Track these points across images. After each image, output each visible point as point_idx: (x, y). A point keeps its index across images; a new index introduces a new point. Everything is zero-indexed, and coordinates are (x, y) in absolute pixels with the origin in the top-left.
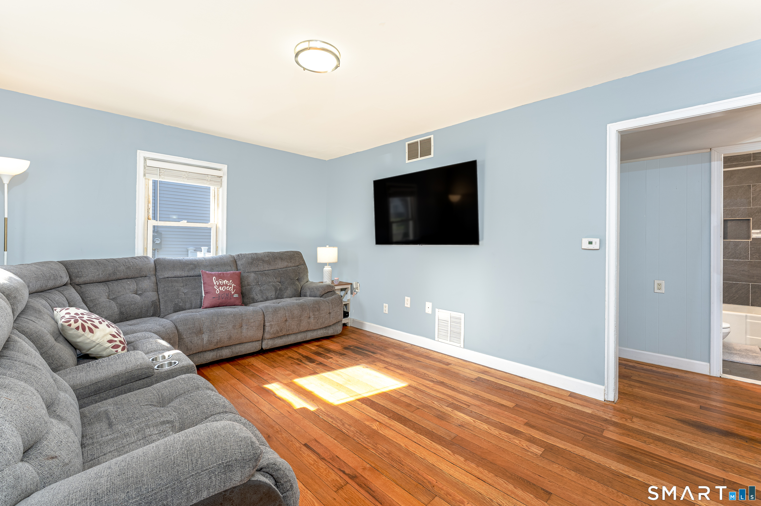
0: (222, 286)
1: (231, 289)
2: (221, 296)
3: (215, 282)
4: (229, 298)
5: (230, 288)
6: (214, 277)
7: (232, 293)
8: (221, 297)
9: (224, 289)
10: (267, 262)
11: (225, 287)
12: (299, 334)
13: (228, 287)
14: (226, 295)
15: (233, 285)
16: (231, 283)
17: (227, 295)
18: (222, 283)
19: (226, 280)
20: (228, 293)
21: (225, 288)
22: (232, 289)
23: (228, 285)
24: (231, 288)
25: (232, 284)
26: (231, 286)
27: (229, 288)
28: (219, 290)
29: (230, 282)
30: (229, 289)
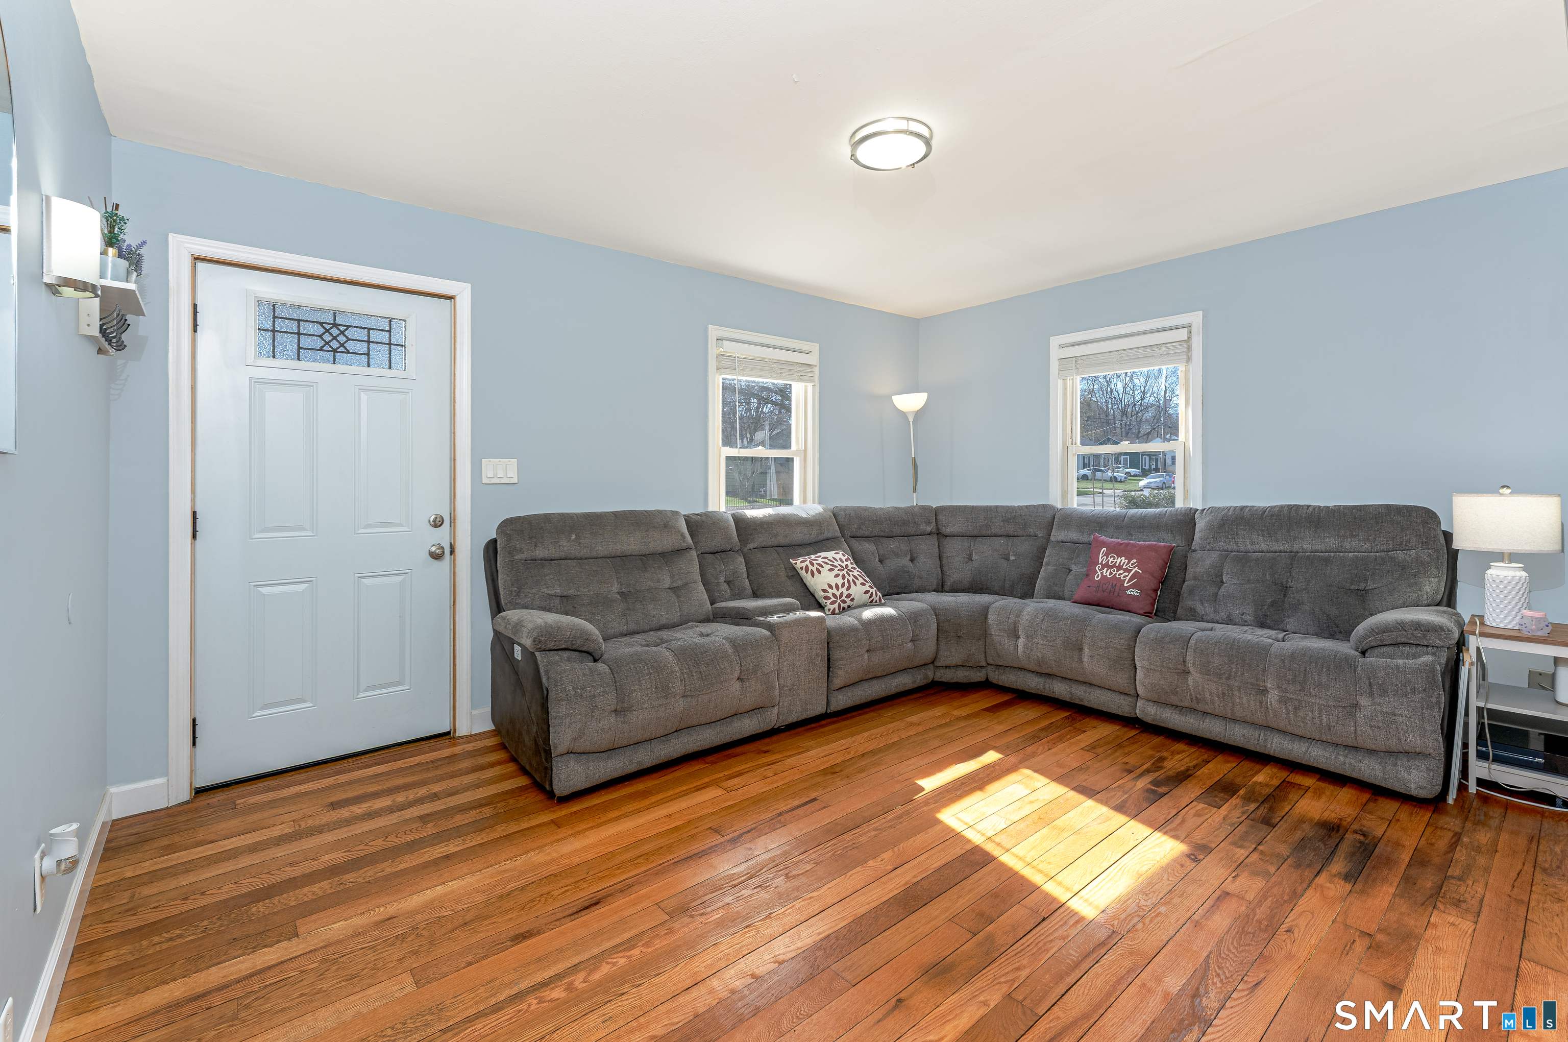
0: (1109, 567)
1: (1126, 578)
2: (1101, 586)
3: (1102, 557)
4: (1116, 594)
5: (1124, 575)
6: (1105, 549)
7: (1126, 585)
8: (1101, 589)
9: (1111, 573)
10: (1263, 531)
11: (1114, 571)
12: (1240, 724)
13: (1122, 571)
14: (1110, 587)
15: (1136, 569)
16: (1132, 564)
17: (1114, 586)
18: (1112, 562)
19: (1123, 558)
20: (1116, 583)
21: (1115, 573)
22: (1128, 578)
23: (1124, 567)
24: (1127, 574)
25: (1134, 567)
26: (1129, 571)
27: (1122, 574)
28: (1102, 573)
29: (1132, 562)
30: (1122, 576)
